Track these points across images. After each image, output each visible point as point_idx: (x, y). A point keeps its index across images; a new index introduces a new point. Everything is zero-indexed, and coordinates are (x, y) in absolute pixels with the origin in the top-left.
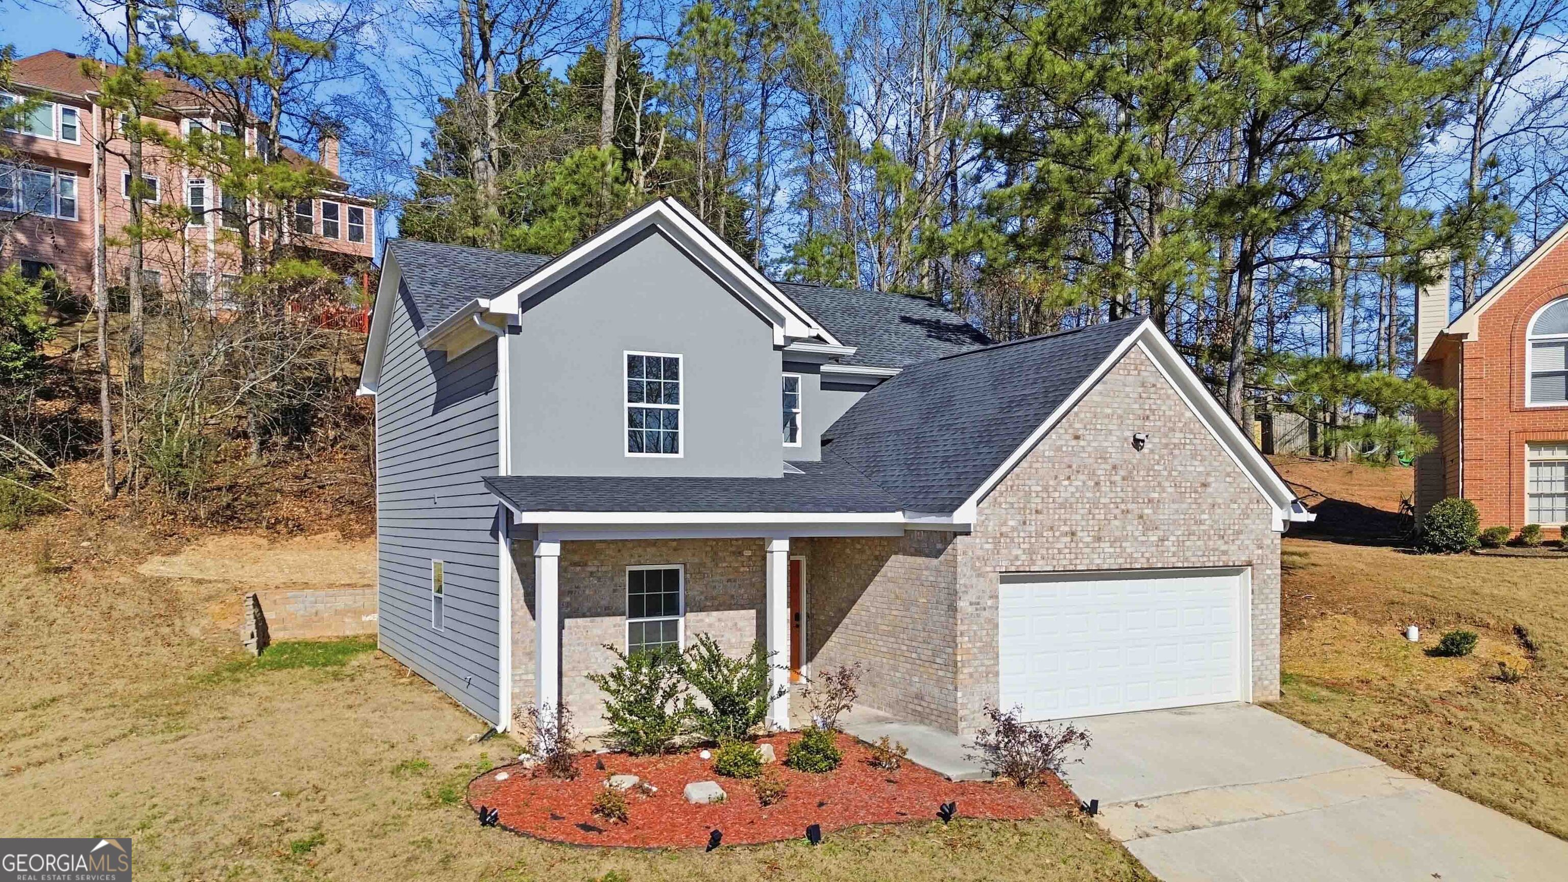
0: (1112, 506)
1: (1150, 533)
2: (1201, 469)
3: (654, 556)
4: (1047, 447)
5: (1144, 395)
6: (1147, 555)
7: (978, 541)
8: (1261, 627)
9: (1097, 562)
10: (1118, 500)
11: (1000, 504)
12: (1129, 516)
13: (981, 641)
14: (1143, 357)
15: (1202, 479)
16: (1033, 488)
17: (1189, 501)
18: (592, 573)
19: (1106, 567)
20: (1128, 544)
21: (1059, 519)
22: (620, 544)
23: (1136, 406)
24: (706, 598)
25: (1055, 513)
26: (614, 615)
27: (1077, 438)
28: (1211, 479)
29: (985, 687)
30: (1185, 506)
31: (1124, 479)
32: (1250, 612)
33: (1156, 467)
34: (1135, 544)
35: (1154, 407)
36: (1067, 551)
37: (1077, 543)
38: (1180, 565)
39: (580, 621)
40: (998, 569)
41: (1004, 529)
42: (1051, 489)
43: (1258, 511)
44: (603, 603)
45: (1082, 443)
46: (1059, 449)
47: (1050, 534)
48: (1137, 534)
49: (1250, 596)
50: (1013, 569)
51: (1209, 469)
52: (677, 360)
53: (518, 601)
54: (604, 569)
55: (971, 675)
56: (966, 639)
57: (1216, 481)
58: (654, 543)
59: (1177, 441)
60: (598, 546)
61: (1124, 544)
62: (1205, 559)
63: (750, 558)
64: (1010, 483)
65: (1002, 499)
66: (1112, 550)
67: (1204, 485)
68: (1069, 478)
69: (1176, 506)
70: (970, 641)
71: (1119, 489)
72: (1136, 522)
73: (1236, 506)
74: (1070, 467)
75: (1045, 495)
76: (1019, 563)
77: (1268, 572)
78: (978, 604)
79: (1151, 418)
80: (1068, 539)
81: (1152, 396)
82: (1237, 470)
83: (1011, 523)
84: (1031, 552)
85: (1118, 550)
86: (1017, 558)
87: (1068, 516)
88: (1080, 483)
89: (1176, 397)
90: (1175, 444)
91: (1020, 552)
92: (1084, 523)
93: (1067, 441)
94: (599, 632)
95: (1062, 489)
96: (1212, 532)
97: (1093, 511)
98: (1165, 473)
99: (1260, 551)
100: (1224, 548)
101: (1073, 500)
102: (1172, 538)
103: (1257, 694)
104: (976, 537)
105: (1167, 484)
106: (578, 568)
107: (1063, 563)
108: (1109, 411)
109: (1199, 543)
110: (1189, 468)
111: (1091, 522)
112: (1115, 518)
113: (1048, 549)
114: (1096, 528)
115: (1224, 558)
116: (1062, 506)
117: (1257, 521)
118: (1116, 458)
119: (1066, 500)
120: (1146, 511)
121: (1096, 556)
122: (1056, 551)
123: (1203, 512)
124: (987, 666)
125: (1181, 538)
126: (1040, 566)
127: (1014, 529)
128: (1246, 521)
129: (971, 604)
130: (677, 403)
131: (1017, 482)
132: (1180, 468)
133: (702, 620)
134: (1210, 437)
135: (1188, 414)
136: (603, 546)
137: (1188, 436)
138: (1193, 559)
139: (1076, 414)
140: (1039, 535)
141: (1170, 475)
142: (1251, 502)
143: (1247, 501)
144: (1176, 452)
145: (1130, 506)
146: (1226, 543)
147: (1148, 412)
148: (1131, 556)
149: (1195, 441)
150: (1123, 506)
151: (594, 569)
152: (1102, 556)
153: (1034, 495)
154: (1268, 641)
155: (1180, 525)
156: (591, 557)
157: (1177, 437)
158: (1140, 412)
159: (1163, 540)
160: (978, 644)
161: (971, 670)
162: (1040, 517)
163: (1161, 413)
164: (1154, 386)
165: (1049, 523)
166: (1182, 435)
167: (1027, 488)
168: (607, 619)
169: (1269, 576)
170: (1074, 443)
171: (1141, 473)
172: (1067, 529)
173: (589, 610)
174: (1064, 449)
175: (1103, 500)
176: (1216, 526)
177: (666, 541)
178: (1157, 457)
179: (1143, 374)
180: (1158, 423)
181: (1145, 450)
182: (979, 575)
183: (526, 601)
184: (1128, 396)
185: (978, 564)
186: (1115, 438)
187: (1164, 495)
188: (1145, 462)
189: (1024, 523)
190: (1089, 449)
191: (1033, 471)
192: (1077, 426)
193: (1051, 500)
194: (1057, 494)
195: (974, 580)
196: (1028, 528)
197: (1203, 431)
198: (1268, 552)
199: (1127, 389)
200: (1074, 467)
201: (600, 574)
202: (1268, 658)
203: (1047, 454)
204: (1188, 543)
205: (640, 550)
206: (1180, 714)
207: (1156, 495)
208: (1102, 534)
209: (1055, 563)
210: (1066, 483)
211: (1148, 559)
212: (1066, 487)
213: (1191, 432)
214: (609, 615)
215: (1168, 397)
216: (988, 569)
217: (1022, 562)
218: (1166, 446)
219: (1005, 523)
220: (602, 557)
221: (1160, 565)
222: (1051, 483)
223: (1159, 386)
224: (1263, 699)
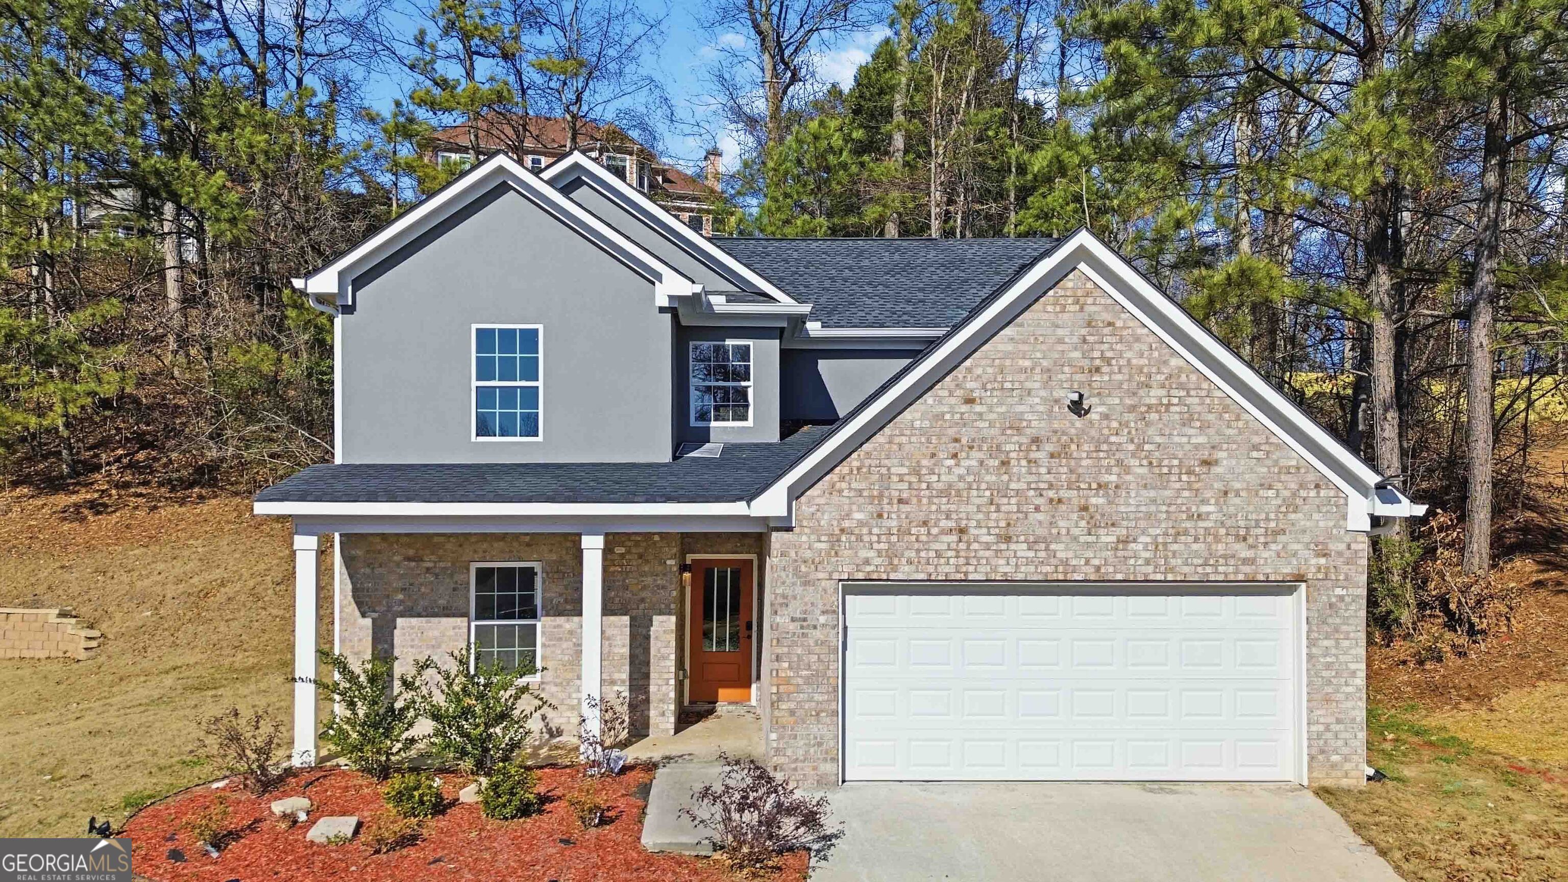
0: (1032, 493)
1: (1102, 531)
2: (1202, 440)
3: (502, 552)
4: (918, 415)
5: (1090, 339)
6: (1096, 562)
7: (804, 538)
8: (1325, 674)
9: (1004, 569)
10: (1042, 486)
11: (840, 491)
12: (1063, 507)
13: (809, 668)
14: (1089, 285)
15: (1205, 455)
16: (893, 470)
17: (1178, 486)
18: (428, 569)
19: (1020, 576)
20: (1061, 546)
21: (938, 511)
22: (462, 539)
23: (1077, 354)
24: (566, 601)
25: (930, 503)
26: (454, 616)
27: (970, 401)
28: (1221, 455)
29: (814, 729)
30: (1168, 493)
31: (1052, 456)
32: (1304, 651)
33: (1113, 439)
34: (1074, 546)
35: (1109, 354)
36: (951, 554)
37: (969, 544)
38: (1159, 577)
39: (414, 621)
40: (836, 576)
41: (846, 524)
42: (924, 471)
43: (1317, 501)
44: (442, 602)
45: (978, 408)
46: (940, 416)
47: (923, 530)
48: (1075, 531)
49: (1305, 627)
50: (861, 576)
51: (1217, 439)
52: (536, 331)
53: (346, 597)
54: (442, 565)
55: (792, 713)
56: (786, 665)
57: (1230, 457)
58: (503, 537)
59: (1154, 401)
60: (436, 539)
61: (1053, 547)
62: (1209, 570)
63: (622, 556)
64: (856, 464)
65: (844, 485)
66: (1031, 554)
67: (1206, 463)
68: (955, 456)
69: (1152, 494)
70: (790, 668)
71: (1043, 470)
72: (1075, 516)
73: (1271, 493)
74: (957, 440)
75: (914, 479)
76: (872, 568)
77: (1339, 591)
78: (805, 620)
79: (1105, 369)
80: (954, 538)
81: (1109, 339)
82: (1273, 440)
83: (858, 516)
84: (891, 555)
85: (1042, 554)
86: (867, 562)
87: (953, 507)
88: (974, 463)
89: (1152, 339)
90: (1149, 407)
91: (872, 554)
92: (980, 516)
93: (951, 406)
94: (436, 633)
95: (944, 470)
96: (1223, 531)
97: (996, 500)
98: (1131, 447)
99: (1323, 561)
100: (1246, 554)
101: (962, 485)
102: (1143, 539)
103: (1315, 774)
104: (800, 534)
105: (1134, 462)
106: (413, 564)
107: (946, 570)
108: (1027, 363)
109: (1195, 547)
110: (1177, 439)
111: (994, 516)
112: (1037, 509)
113: (918, 551)
114: (1003, 524)
115: (1247, 569)
116: (945, 493)
117: (1316, 516)
118: (1038, 426)
119: (950, 486)
120: (1093, 501)
121: (1002, 562)
122: (932, 554)
123: (1205, 502)
124: (818, 703)
125: (1160, 539)
126: (904, 572)
127: (861, 524)
128: (1292, 516)
129: (793, 620)
130: (536, 379)
131: (867, 462)
132: (1158, 439)
133: (559, 626)
134: (1219, 394)
135: (1174, 362)
136: (442, 539)
137: (1174, 392)
138: (1186, 569)
139: (969, 370)
140: (904, 532)
141: (1140, 448)
142: (1302, 486)
143: (1293, 486)
144: (1154, 416)
145: (1063, 494)
146: (1251, 547)
147: (1098, 362)
148: (1066, 563)
149: (1189, 401)
150: (1051, 494)
151: (430, 565)
152: (1013, 561)
153: (895, 479)
154: (1340, 696)
155: (1160, 521)
156: (428, 552)
157: (1155, 395)
158: (1086, 363)
159: (1126, 542)
160: (804, 673)
161: (792, 705)
162: (905, 508)
163: (1122, 362)
164: (1110, 324)
165: (922, 517)
166: (1163, 392)
167: (884, 471)
168: (444, 620)
169: (1341, 598)
170: (964, 408)
171: (1086, 447)
172: (951, 524)
173: (425, 609)
174: (947, 417)
175: (1013, 486)
176: (1229, 523)
177: (517, 536)
178: (1115, 424)
179: (1090, 309)
180: (1119, 377)
181: (1093, 416)
182: (806, 583)
183: (354, 597)
184: (1061, 341)
185: (803, 569)
186: (1037, 400)
187: (1129, 478)
188: (1093, 433)
189: (880, 516)
190: (993, 416)
191: (895, 447)
192: (970, 385)
193: (924, 486)
194: (934, 478)
195: (799, 590)
196: (886, 523)
197: (1205, 385)
198: (1339, 562)
199: (1060, 332)
200: (964, 441)
201: (437, 571)
202: (1339, 721)
203: (917, 424)
204: (1175, 547)
205: (485, 546)
206: (1151, 791)
207: (1114, 478)
208: (1011, 531)
209: (931, 569)
210: (951, 462)
211: (1098, 569)
212: (950, 468)
213: (1181, 387)
214: (448, 616)
215: (1138, 339)
216: (821, 575)
217: (877, 567)
218: (1132, 408)
219: (848, 515)
220: (441, 552)
221: (1119, 577)
222: (925, 462)
223: (1119, 324)
224: (1329, 783)
